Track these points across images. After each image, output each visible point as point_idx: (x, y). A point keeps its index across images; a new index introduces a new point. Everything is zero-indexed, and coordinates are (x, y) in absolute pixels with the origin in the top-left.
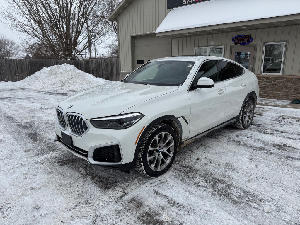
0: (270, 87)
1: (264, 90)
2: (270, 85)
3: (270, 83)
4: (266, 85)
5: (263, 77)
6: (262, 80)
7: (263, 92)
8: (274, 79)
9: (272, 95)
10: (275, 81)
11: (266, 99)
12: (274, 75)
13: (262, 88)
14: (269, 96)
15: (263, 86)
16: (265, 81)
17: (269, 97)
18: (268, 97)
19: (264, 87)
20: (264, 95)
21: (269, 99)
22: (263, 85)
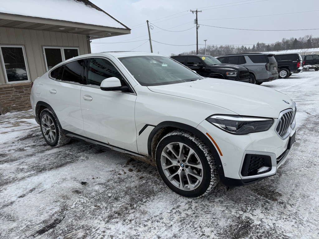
0: (24, 97)
1: (17, 102)
2: (23, 94)
3: (22, 93)
4: (18, 95)
5: (12, 87)
6: (11, 90)
7: (17, 104)
8: (25, 88)
9: (28, 106)
10: (27, 90)
11: (23, 111)
12: (24, 83)
13: (15, 100)
14: (25, 107)
15: (15, 98)
16: (16, 91)
17: (26, 109)
18: (24, 109)
19: (17, 98)
20: (19, 108)
21: (27, 110)
22: (15, 96)
